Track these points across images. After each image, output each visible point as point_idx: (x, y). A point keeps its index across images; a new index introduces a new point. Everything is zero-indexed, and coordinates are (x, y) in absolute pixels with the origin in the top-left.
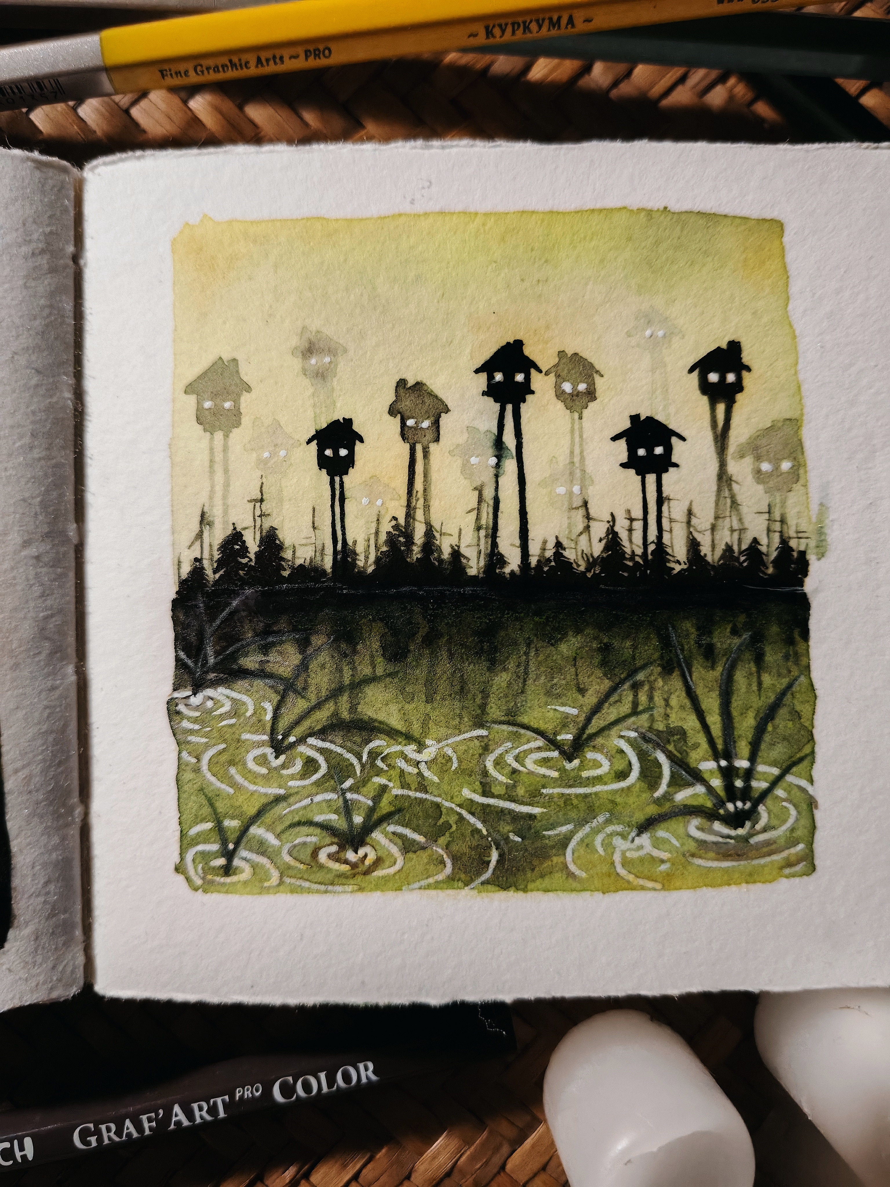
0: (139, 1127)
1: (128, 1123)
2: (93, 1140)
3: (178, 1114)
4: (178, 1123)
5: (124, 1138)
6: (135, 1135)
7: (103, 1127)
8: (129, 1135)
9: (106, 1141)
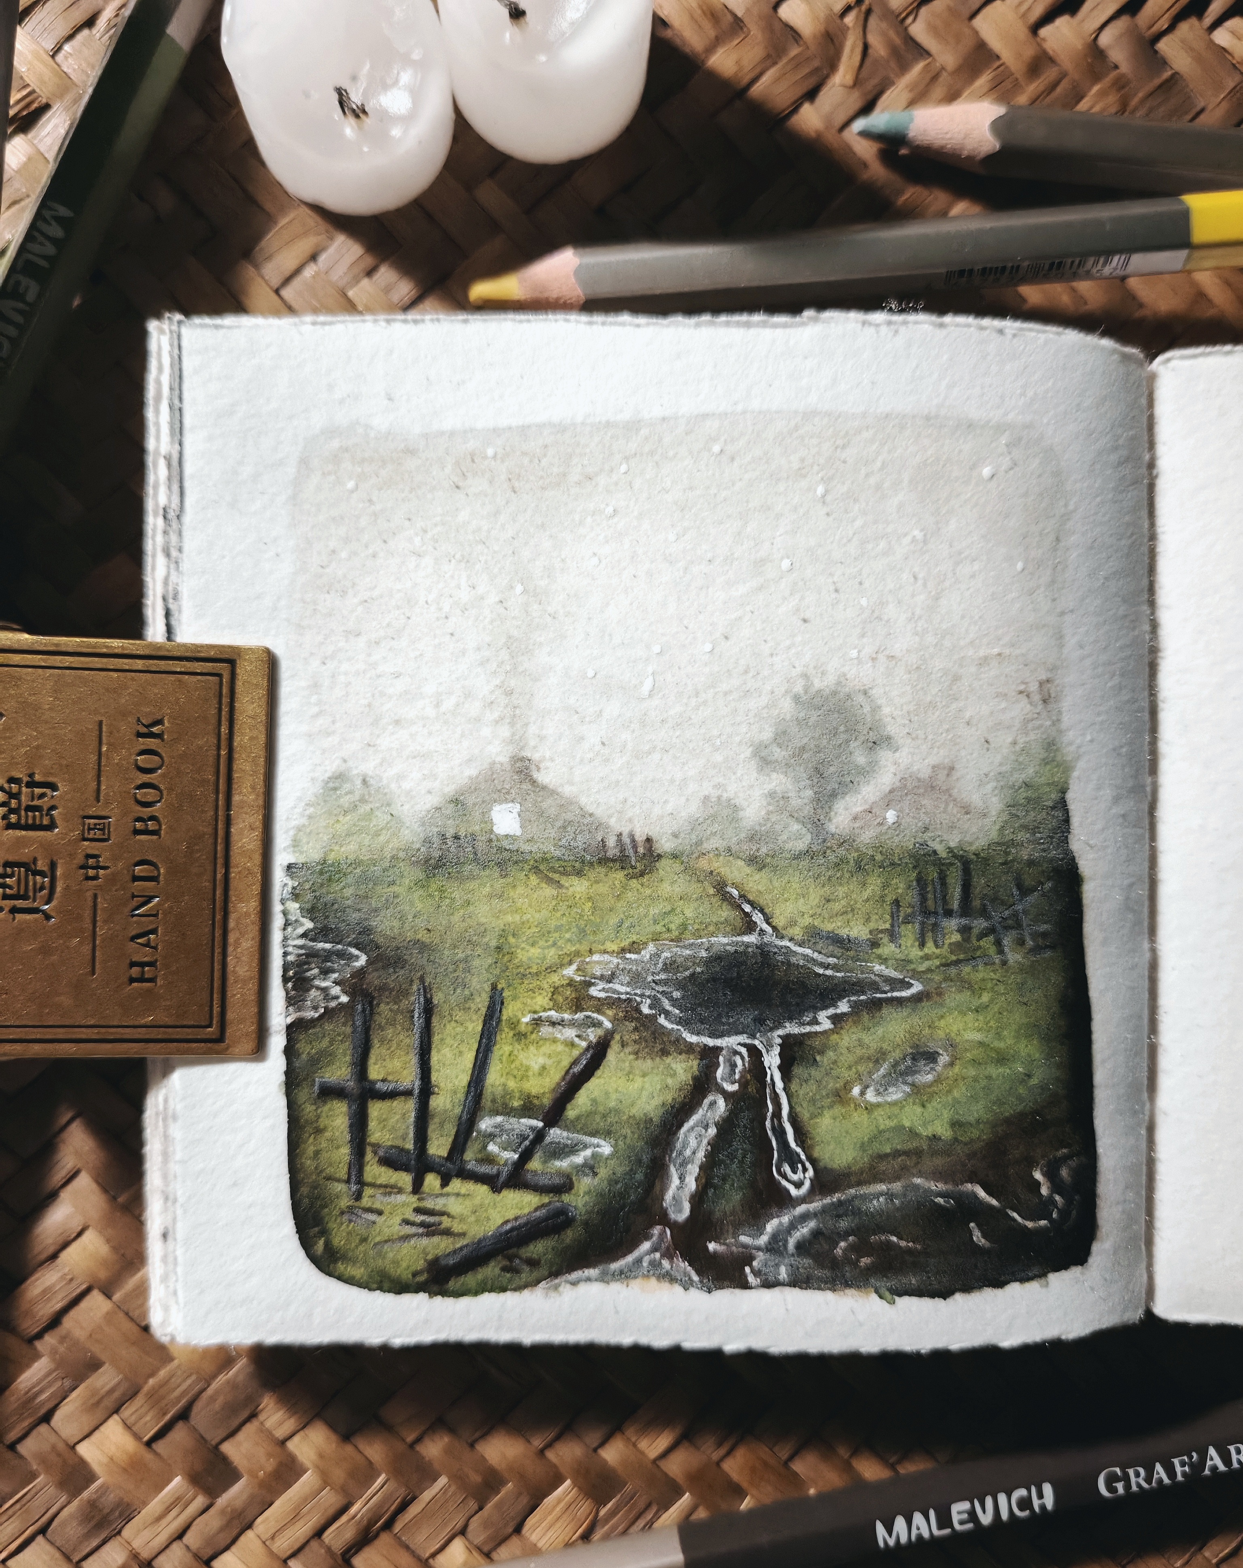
0: (1170, 1471)
1: (1158, 1467)
2: (1120, 1487)
3: (1214, 1458)
4: (1214, 1468)
5: (1154, 1484)
6: (1166, 1481)
7: (1131, 1472)
8: (1160, 1481)
9: (1134, 1488)
